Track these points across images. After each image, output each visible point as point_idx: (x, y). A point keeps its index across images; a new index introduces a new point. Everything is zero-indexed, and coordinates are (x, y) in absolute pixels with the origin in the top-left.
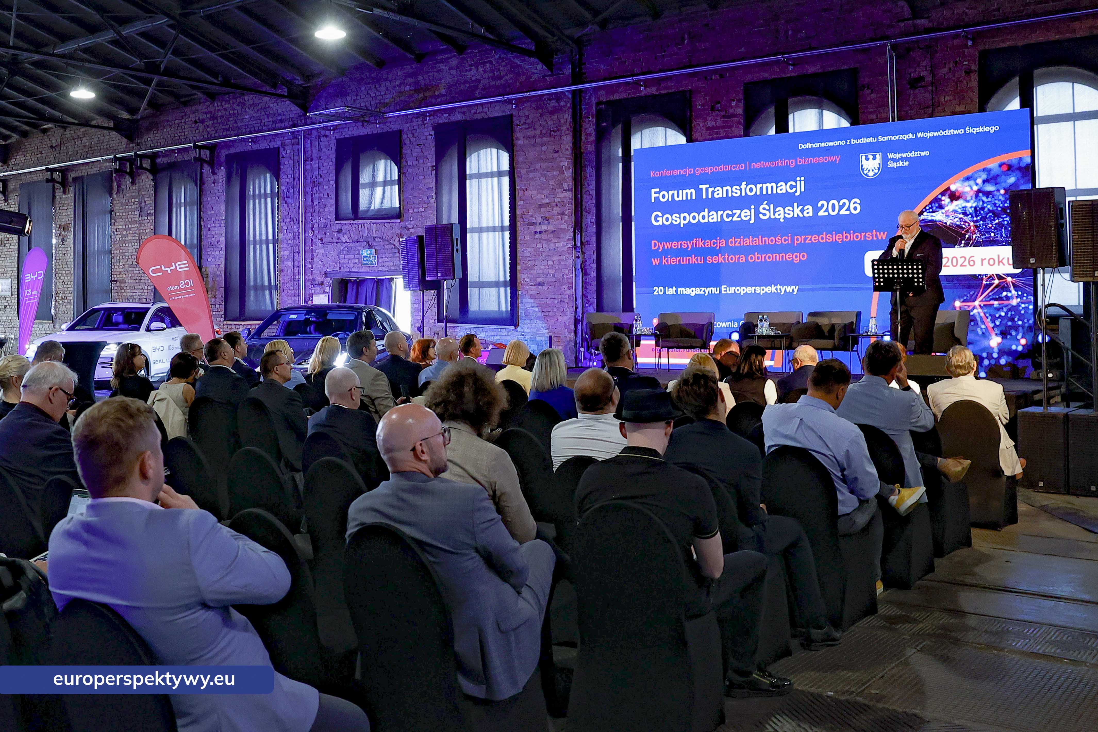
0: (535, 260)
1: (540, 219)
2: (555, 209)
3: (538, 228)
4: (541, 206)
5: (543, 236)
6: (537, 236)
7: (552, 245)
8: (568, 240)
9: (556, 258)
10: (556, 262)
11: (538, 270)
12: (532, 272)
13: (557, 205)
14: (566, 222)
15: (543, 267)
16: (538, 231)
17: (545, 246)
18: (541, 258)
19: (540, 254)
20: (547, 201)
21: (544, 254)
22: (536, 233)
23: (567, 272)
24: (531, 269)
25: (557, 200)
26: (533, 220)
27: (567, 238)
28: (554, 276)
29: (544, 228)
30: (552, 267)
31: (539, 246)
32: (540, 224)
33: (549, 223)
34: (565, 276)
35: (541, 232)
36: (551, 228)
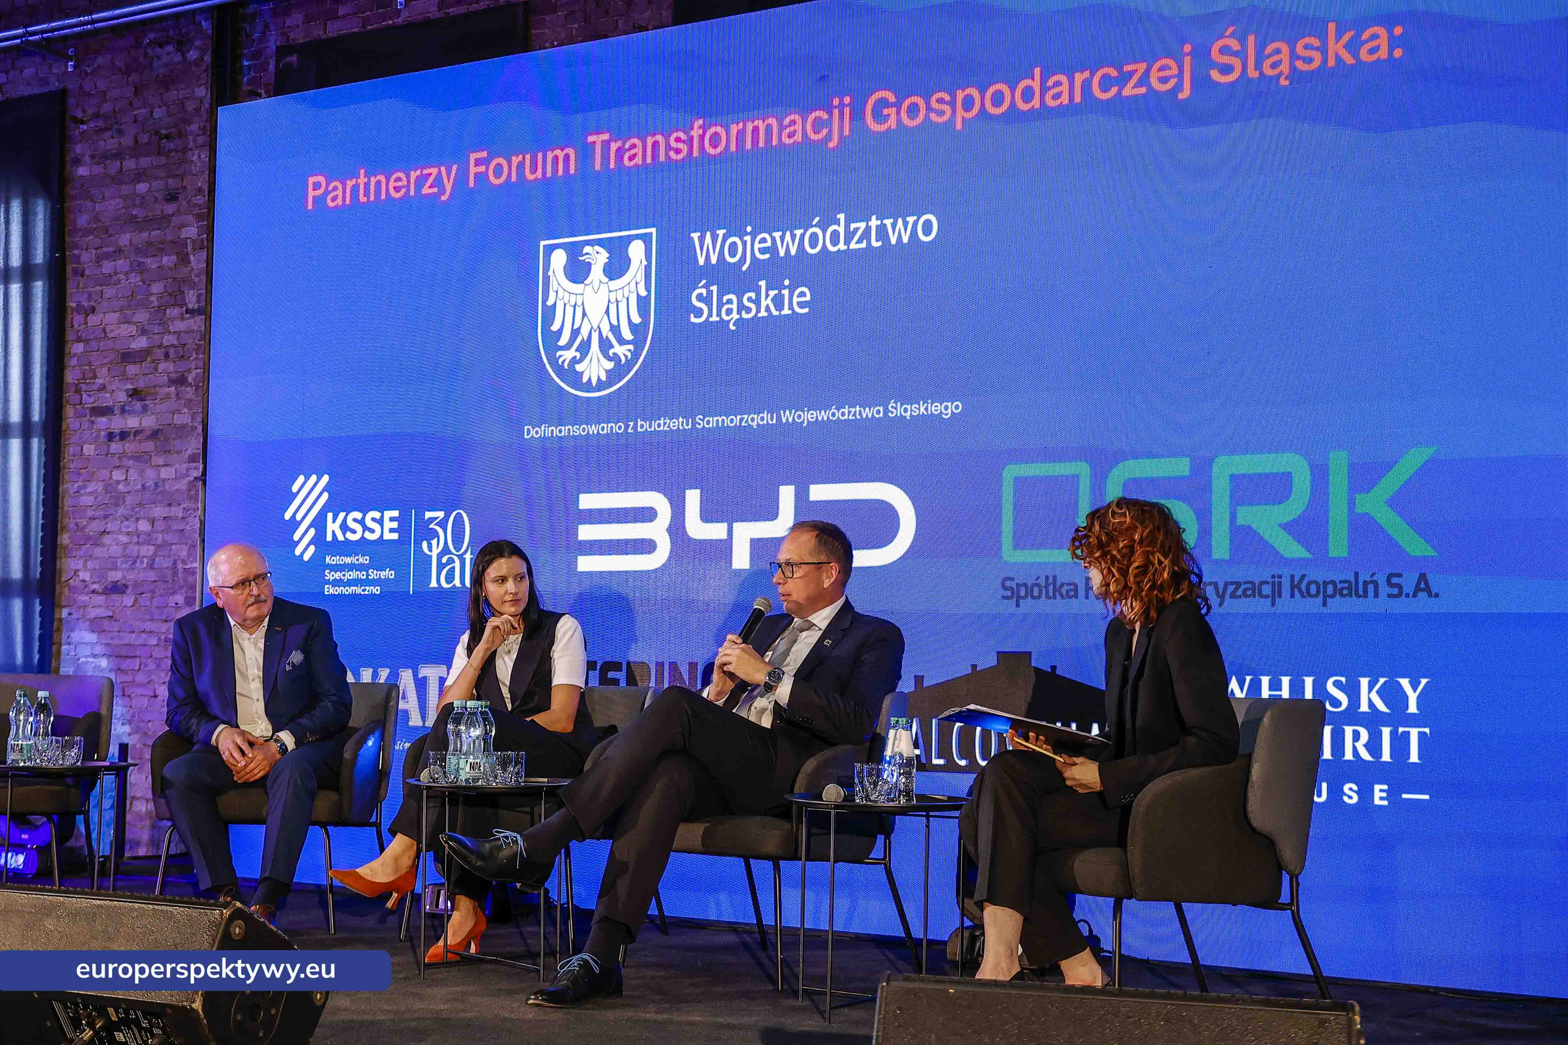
0: (106, 517)
1: (122, 397)
2: (162, 366)
3: (117, 423)
4: (127, 357)
5: (130, 446)
6: (115, 447)
7: (151, 474)
8: (192, 459)
9: (158, 511)
10: (159, 525)
11: (112, 547)
12: (98, 552)
13: (167, 355)
14: (189, 403)
15: (124, 539)
16: (117, 431)
17: (133, 475)
18: (121, 511)
19: (119, 500)
20: (141, 343)
21: (129, 500)
22: (110, 437)
23: (184, 553)
24: (96, 544)
25: (169, 340)
26: (106, 399)
27: (189, 452)
28: (151, 566)
29: (132, 423)
30: (149, 539)
31: (118, 475)
32: (123, 411)
33: (145, 409)
34: (180, 566)
35: (124, 435)
36: (149, 422)
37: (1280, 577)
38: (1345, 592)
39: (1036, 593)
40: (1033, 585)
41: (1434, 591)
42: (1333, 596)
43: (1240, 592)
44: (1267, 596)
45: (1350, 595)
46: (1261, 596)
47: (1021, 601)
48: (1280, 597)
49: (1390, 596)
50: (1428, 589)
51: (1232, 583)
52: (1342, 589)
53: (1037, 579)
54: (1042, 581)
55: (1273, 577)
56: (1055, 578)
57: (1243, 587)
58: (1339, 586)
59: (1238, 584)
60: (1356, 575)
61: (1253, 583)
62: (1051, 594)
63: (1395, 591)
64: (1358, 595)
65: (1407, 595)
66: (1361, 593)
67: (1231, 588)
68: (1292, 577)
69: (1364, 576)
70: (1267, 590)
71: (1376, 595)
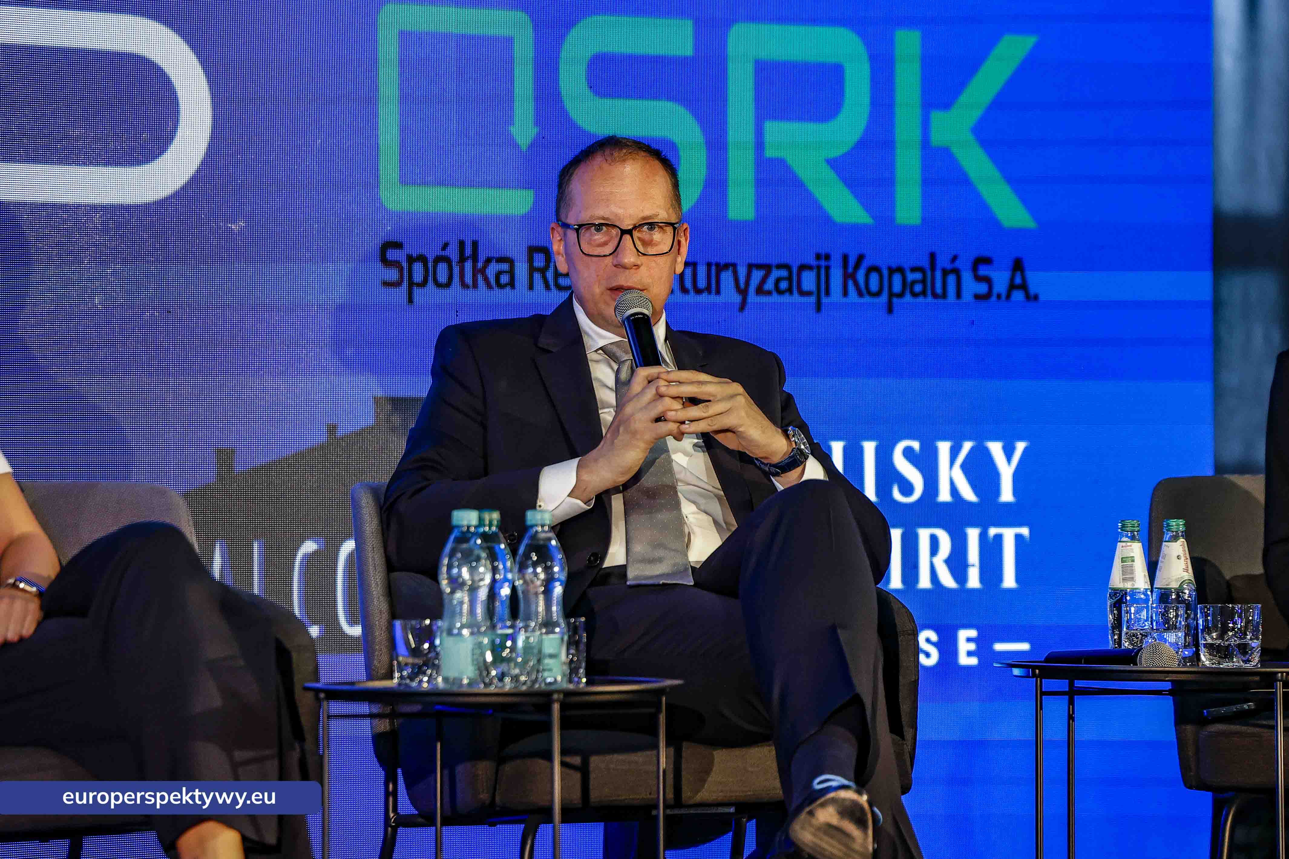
37: (828, 257)
38: (918, 288)
39: (442, 277)
40: (439, 259)
41: (1033, 290)
42: (901, 295)
43: (769, 285)
44: (809, 294)
45: (924, 293)
46: (802, 293)
47: (417, 291)
48: (828, 293)
49: (977, 297)
50: (1024, 287)
51: (759, 266)
52: (914, 282)
53: (445, 246)
54: (453, 253)
55: (818, 257)
56: (475, 244)
57: (776, 273)
58: (911, 277)
59: (767, 268)
60: (933, 256)
61: (787, 267)
62: (469, 279)
63: (982, 288)
64: (935, 296)
65: (999, 296)
66: (939, 290)
67: (757, 275)
68: (845, 258)
69: (943, 261)
70: (809, 280)
71: (959, 295)
